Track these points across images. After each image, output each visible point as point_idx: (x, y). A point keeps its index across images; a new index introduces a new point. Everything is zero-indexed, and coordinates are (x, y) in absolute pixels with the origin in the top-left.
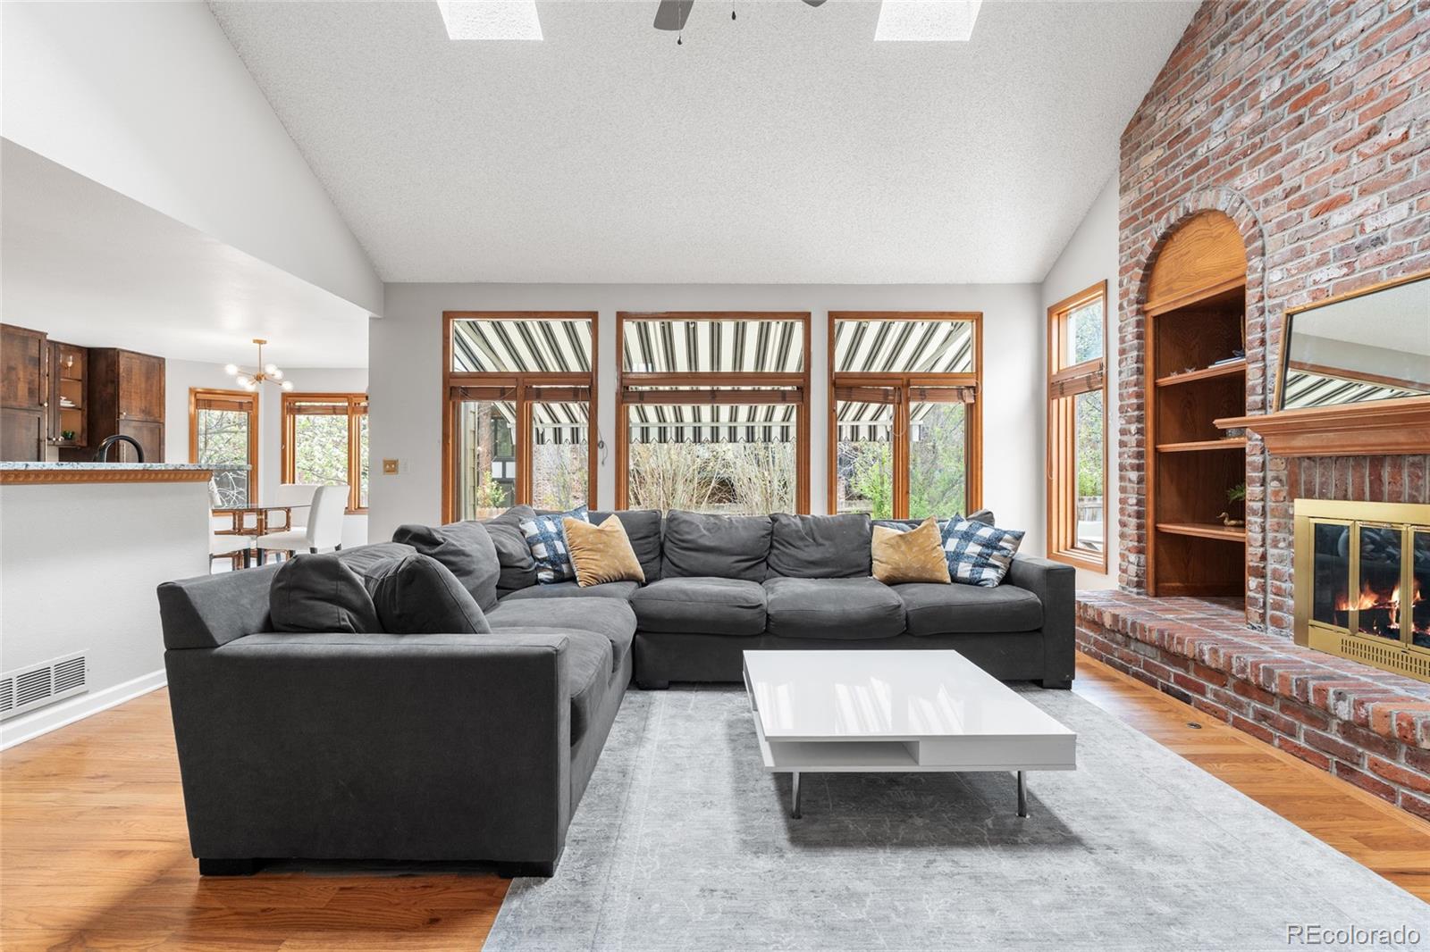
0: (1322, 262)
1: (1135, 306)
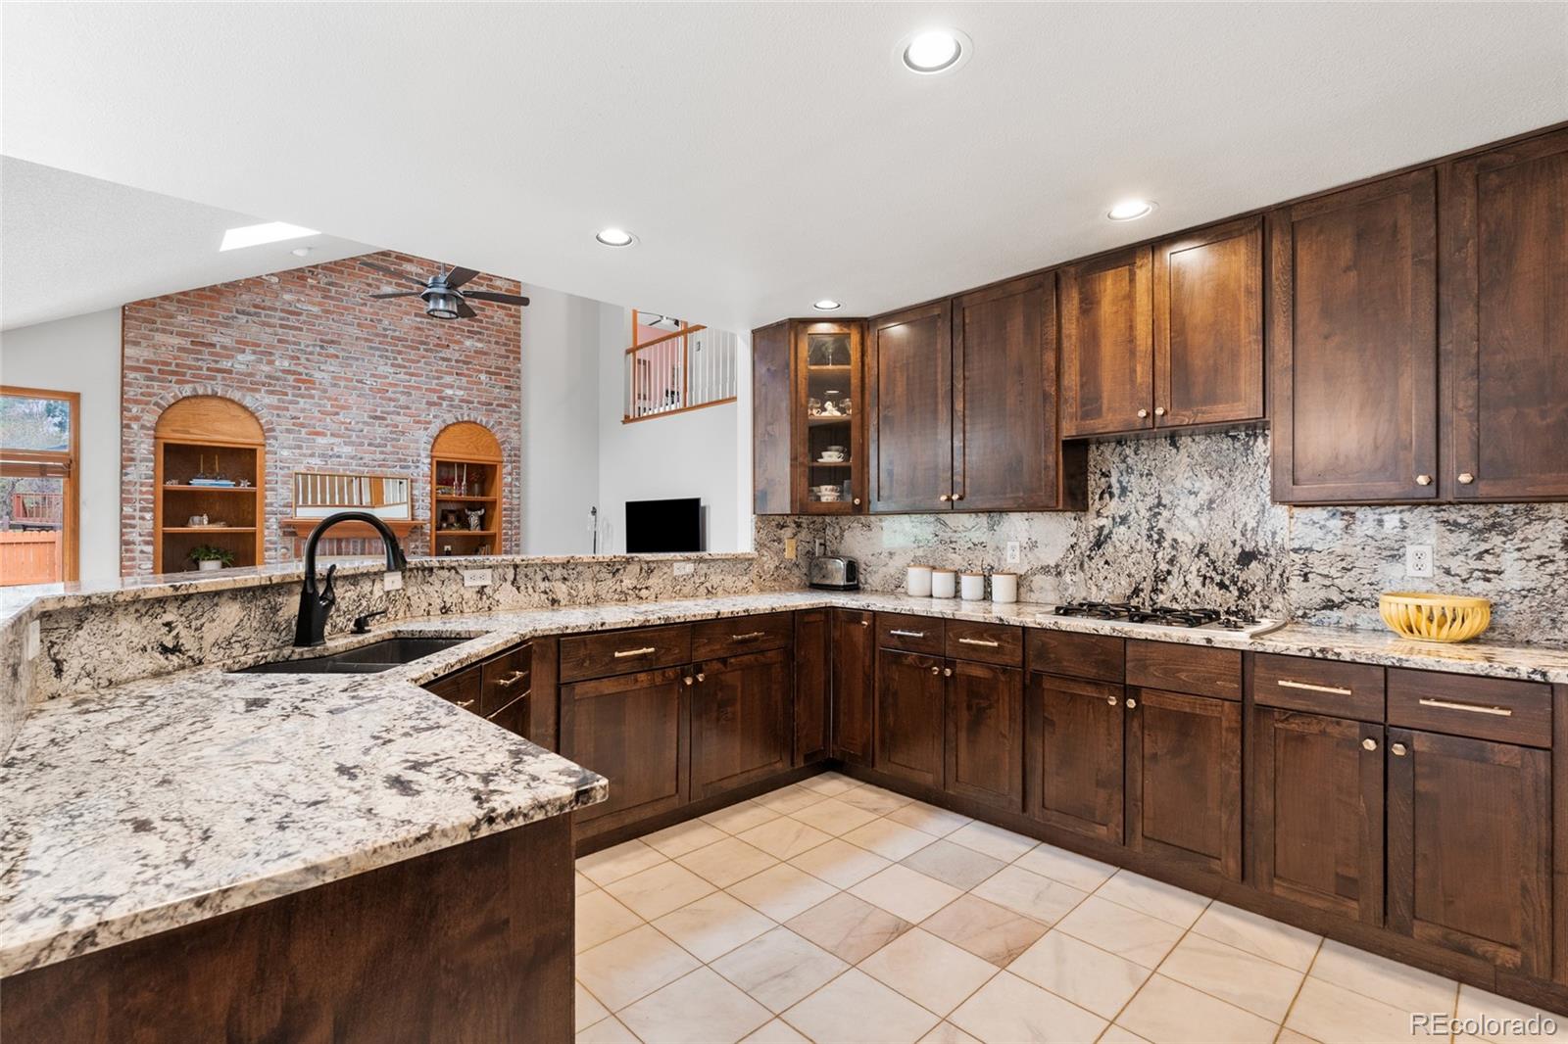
0: (312, 455)
1: (152, 432)
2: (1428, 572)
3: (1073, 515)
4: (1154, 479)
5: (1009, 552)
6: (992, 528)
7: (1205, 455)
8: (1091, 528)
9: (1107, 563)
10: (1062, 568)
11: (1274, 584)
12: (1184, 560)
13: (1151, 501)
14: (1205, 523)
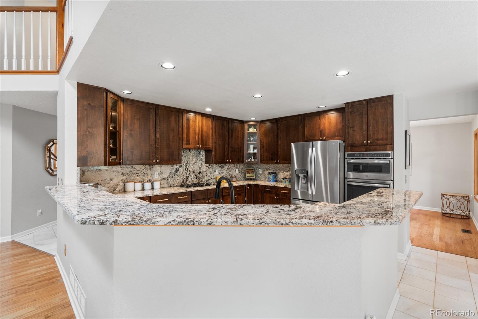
2: (218, 174)
3: (171, 165)
4: (186, 158)
5: (155, 175)
6: (150, 169)
7: (194, 154)
8: (175, 168)
9: (178, 176)
10: (168, 178)
11: (203, 177)
12: (191, 174)
13: (186, 162)
14: (194, 167)
